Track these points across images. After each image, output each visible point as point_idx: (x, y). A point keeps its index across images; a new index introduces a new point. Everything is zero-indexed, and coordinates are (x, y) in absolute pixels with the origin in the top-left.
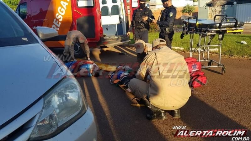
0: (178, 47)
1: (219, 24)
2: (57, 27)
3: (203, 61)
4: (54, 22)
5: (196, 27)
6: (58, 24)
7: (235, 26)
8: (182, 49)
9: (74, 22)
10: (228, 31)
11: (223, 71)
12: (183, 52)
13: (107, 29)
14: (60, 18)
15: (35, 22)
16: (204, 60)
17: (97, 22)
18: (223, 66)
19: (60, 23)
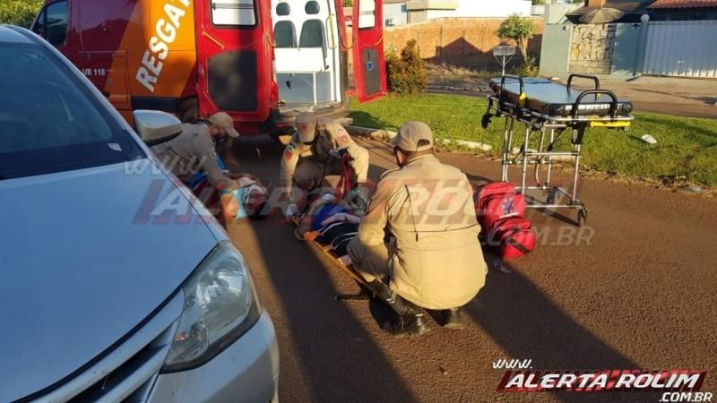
0: (478, 142)
1: (573, 104)
2: (151, 73)
3: (535, 188)
4: (144, 61)
5: (518, 104)
6: (156, 65)
7: (611, 112)
8: (486, 147)
9: (200, 65)
10: (593, 124)
11: (582, 219)
12: (490, 159)
13: (288, 84)
14: (162, 51)
15: (89, 56)
16: (539, 185)
17: (262, 70)
18: (583, 205)
19: (160, 65)
